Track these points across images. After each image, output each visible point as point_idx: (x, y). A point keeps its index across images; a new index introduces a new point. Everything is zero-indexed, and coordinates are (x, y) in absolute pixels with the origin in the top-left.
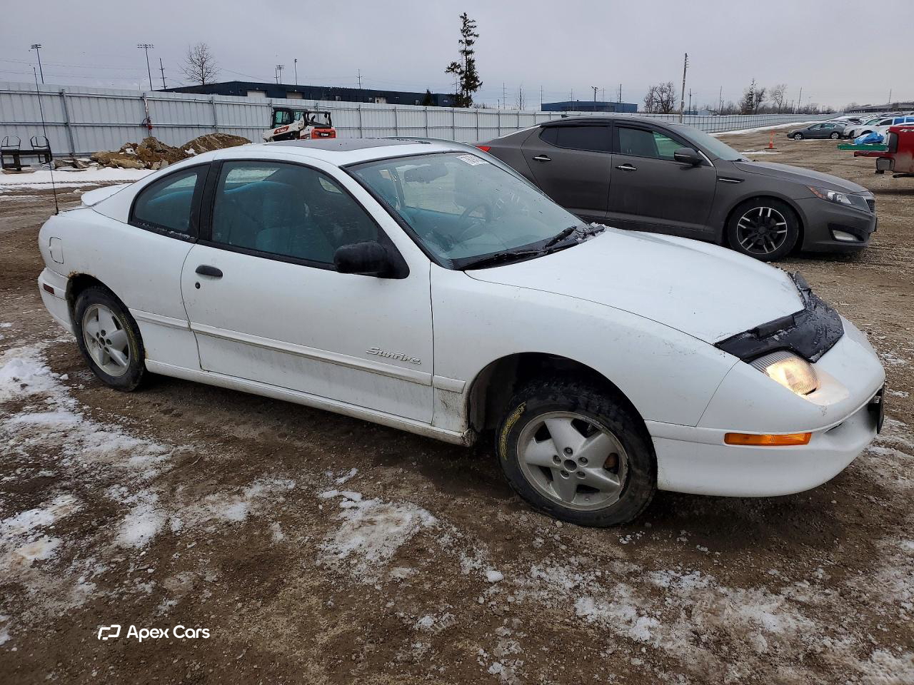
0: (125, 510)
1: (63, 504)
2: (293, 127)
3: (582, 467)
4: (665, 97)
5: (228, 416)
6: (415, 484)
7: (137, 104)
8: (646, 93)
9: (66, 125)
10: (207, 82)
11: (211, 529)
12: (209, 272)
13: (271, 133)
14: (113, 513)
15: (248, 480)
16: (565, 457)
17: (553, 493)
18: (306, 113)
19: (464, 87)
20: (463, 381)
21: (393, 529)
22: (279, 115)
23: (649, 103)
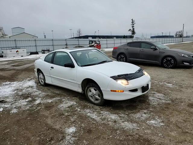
0: (36, 100)
1: (30, 99)
2: (93, 44)
3: (95, 96)
4: (180, 34)
5: (56, 90)
6: (77, 100)
7: (65, 41)
8: (175, 33)
9: (53, 45)
10: (80, 36)
11: (46, 103)
12: (52, 68)
13: (89, 45)
14: (35, 100)
15: (53, 98)
16: (93, 94)
17: (93, 100)
18: (95, 41)
19: (132, 34)
20: (80, 83)
21: (69, 104)
22: (90, 42)
23: (176, 35)
